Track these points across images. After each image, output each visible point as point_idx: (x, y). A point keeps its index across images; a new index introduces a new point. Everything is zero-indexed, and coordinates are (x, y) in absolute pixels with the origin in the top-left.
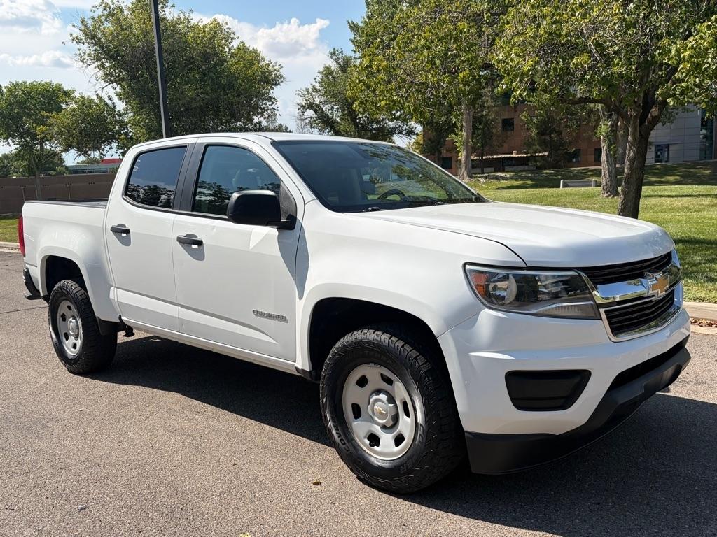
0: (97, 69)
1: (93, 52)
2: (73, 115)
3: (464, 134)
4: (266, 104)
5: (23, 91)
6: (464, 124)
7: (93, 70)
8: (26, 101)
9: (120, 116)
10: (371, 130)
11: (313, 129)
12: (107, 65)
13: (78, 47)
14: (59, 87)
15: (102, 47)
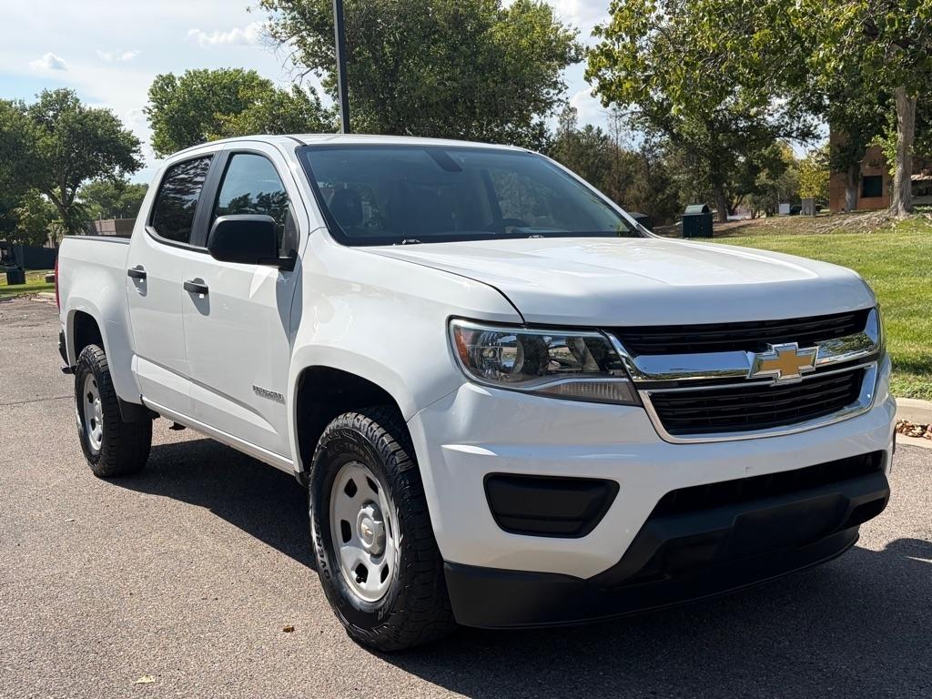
0: (296, 48)
1: (289, 22)
2: (258, 118)
3: (900, 135)
4: (548, 93)
5: (202, 84)
6: (900, 119)
7: (291, 49)
8: (205, 99)
9: (326, 118)
10: (737, 130)
11: (635, 132)
12: (310, 40)
13: (269, 14)
14: (253, 76)
15: (302, 14)
